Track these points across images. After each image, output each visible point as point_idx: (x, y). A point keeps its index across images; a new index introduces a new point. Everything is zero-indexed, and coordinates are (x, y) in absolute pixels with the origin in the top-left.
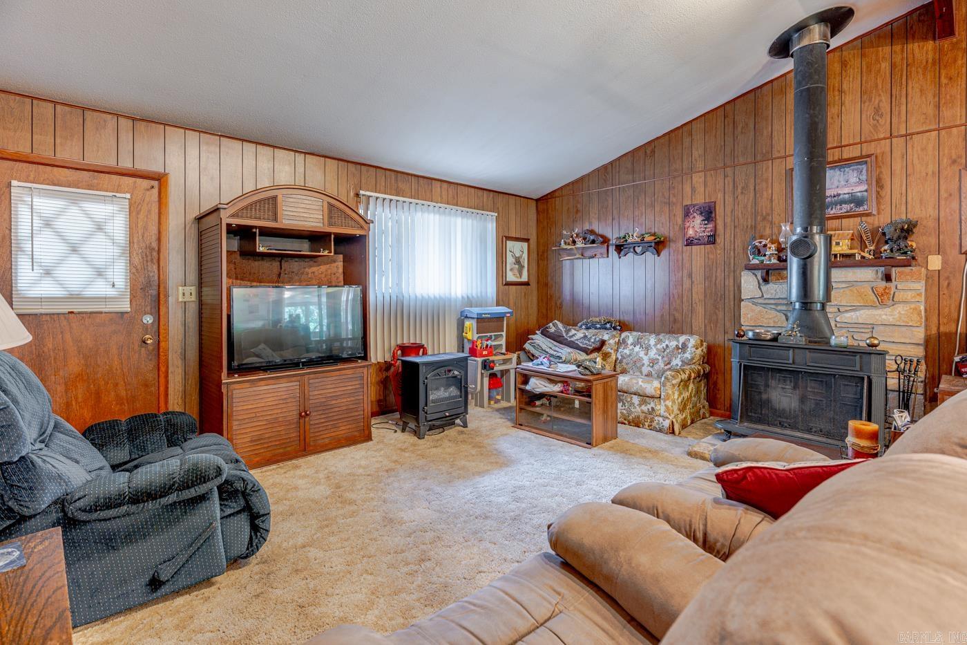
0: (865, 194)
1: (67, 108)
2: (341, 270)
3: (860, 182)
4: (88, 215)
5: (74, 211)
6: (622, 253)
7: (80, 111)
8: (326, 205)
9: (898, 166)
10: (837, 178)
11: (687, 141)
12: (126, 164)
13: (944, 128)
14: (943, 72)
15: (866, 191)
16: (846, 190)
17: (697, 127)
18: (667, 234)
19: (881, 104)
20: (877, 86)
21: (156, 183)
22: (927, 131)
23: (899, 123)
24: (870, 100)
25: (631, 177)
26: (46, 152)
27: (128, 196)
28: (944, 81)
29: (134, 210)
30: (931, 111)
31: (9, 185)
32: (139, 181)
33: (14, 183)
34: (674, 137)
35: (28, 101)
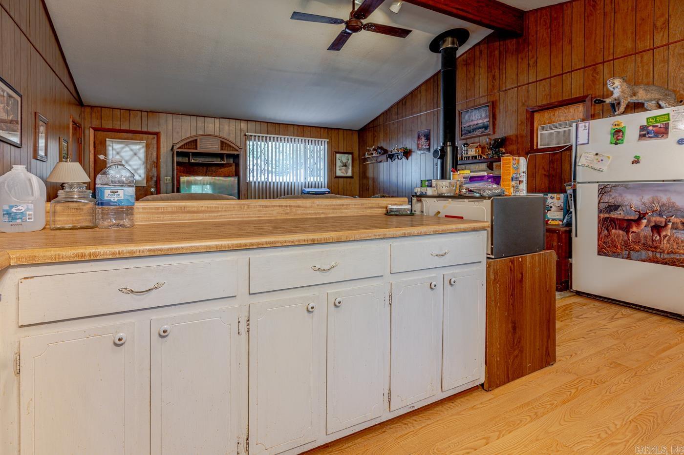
0: (488, 123)
1: (124, 111)
2: (234, 170)
3: (486, 117)
4: (131, 150)
5: (127, 148)
6: (393, 159)
7: (128, 111)
8: (219, 142)
9: (502, 107)
10: (477, 115)
11: (419, 96)
12: (145, 129)
13: (520, 86)
14: (520, 56)
15: (488, 121)
16: (481, 121)
17: (423, 88)
18: (411, 148)
19: (496, 74)
20: (494, 64)
21: (155, 136)
22: (513, 88)
23: (502, 84)
24: (491, 72)
25: (396, 117)
26: (117, 127)
27: (145, 142)
28: (520, 60)
29: (148, 147)
30: (514, 77)
31: (106, 141)
32: (149, 135)
33: (107, 139)
34: (414, 94)
35: (112, 109)
